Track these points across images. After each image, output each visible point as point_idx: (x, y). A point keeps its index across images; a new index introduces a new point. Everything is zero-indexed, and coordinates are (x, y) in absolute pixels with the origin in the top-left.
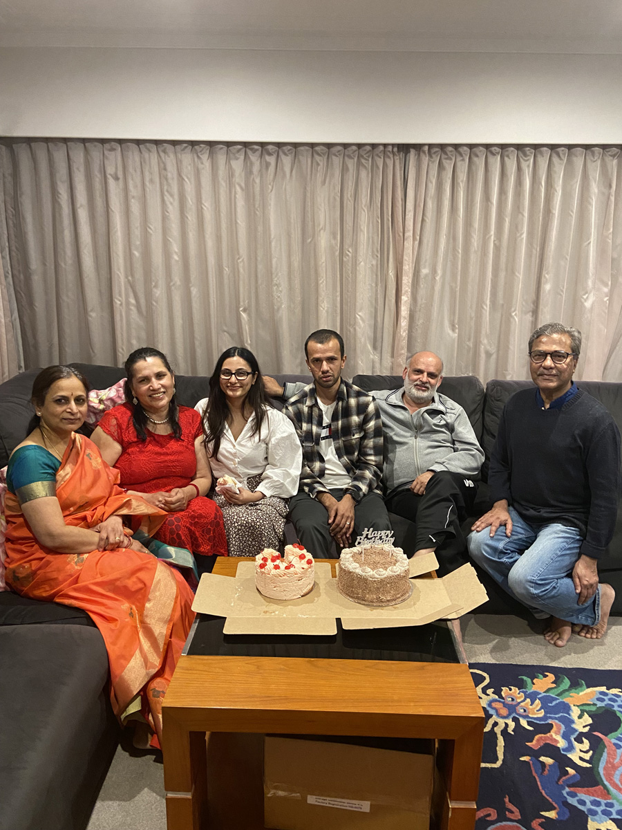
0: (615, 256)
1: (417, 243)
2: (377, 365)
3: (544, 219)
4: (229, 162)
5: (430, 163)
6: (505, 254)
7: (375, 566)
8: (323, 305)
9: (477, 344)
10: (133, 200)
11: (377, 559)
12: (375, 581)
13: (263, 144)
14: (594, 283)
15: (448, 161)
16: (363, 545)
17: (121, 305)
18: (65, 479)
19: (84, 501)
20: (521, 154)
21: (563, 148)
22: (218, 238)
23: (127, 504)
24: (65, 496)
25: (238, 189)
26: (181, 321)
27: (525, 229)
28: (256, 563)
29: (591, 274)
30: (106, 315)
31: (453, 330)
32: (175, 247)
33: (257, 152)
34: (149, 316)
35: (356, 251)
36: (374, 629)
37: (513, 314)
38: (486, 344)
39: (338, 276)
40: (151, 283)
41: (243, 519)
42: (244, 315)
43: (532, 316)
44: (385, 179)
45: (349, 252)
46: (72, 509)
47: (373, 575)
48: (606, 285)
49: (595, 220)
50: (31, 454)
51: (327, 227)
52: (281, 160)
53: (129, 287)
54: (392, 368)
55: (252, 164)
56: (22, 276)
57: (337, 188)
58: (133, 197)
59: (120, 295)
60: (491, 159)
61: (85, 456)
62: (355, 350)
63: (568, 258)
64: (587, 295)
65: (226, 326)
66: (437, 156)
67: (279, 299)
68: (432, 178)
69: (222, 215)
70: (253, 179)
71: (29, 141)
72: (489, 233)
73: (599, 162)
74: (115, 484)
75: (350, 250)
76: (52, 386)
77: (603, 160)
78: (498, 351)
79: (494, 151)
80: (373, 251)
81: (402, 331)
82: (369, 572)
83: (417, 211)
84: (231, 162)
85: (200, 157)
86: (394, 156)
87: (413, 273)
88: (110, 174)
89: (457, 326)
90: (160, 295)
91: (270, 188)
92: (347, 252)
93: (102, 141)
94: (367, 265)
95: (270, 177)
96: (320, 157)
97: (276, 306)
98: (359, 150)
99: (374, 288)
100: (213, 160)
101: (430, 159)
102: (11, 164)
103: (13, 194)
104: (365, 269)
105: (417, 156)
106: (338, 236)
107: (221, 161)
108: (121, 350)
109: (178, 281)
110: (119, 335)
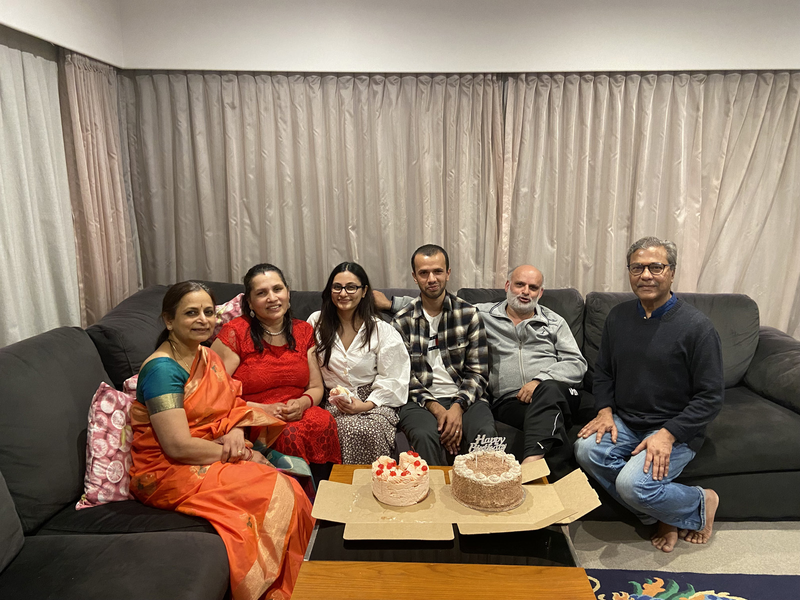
0: (705, 174)
1: (516, 164)
2: (480, 279)
3: (636, 140)
4: (339, 90)
5: (527, 90)
6: (600, 174)
7: (488, 472)
8: (427, 223)
9: (575, 257)
10: (248, 127)
11: (490, 465)
12: (489, 487)
13: (370, 75)
14: (686, 200)
15: (545, 88)
16: (475, 452)
17: (236, 225)
18: (193, 391)
19: (209, 413)
20: (612, 80)
21: (652, 75)
22: (329, 161)
23: (249, 416)
24: (191, 408)
25: (347, 115)
26: (293, 240)
27: (618, 151)
28: (373, 470)
29: (682, 191)
30: (222, 234)
31: (552, 245)
32: (288, 170)
33: (365, 82)
34: (262, 236)
35: (458, 172)
36: (491, 534)
37: (609, 229)
38: (585, 258)
39: (442, 195)
40: (265, 205)
41: (355, 428)
42: (353, 233)
43: (628, 231)
44: (485, 106)
45: (453, 173)
46: (197, 420)
47: (487, 481)
48: (698, 202)
49: (684, 141)
50: (163, 366)
51: (431, 149)
52: (388, 89)
53: (245, 209)
54: (494, 282)
55: (360, 92)
56: (143, 200)
57: (440, 114)
58: (249, 125)
59: (236, 216)
60: (584, 85)
61: (211, 369)
62: (459, 264)
63: (660, 177)
64: (679, 211)
65: (336, 243)
66: (534, 83)
67: (386, 218)
68: (529, 104)
69: (332, 139)
70: (362, 107)
71: (151, 73)
72: (584, 153)
73: (687, 87)
74: (237, 396)
75: (453, 171)
76: (182, 299)
77: (690, 84)
78: (596, 264)
79: (587, 78)
80: (474, 172)
81: (503, 246)
82: (484, 478)
83: (516, 135)
84: (341, 91)
85: (311, 87)
86: (493, 84)
87: (513, 191)
88: (227, 104)
89: (556, 241)
90: (273, 215)
91: (377, 114)
92: (451, 173)
93: (220, 72)
94: (469, 185)
95: (378, 104)
96: (425, 86)
97: (383, 224)
98: (460, 79)
99: (476, 206)
100: (323, 89)
101: (527, 86)
102: (135, 94)
103: (135, 122)
104: (467, 188)
105: (515, 84)
106: (442, 159)
107: (331, 90)
108: (236, 267)
109: (291, 202)
110: (234, 253)
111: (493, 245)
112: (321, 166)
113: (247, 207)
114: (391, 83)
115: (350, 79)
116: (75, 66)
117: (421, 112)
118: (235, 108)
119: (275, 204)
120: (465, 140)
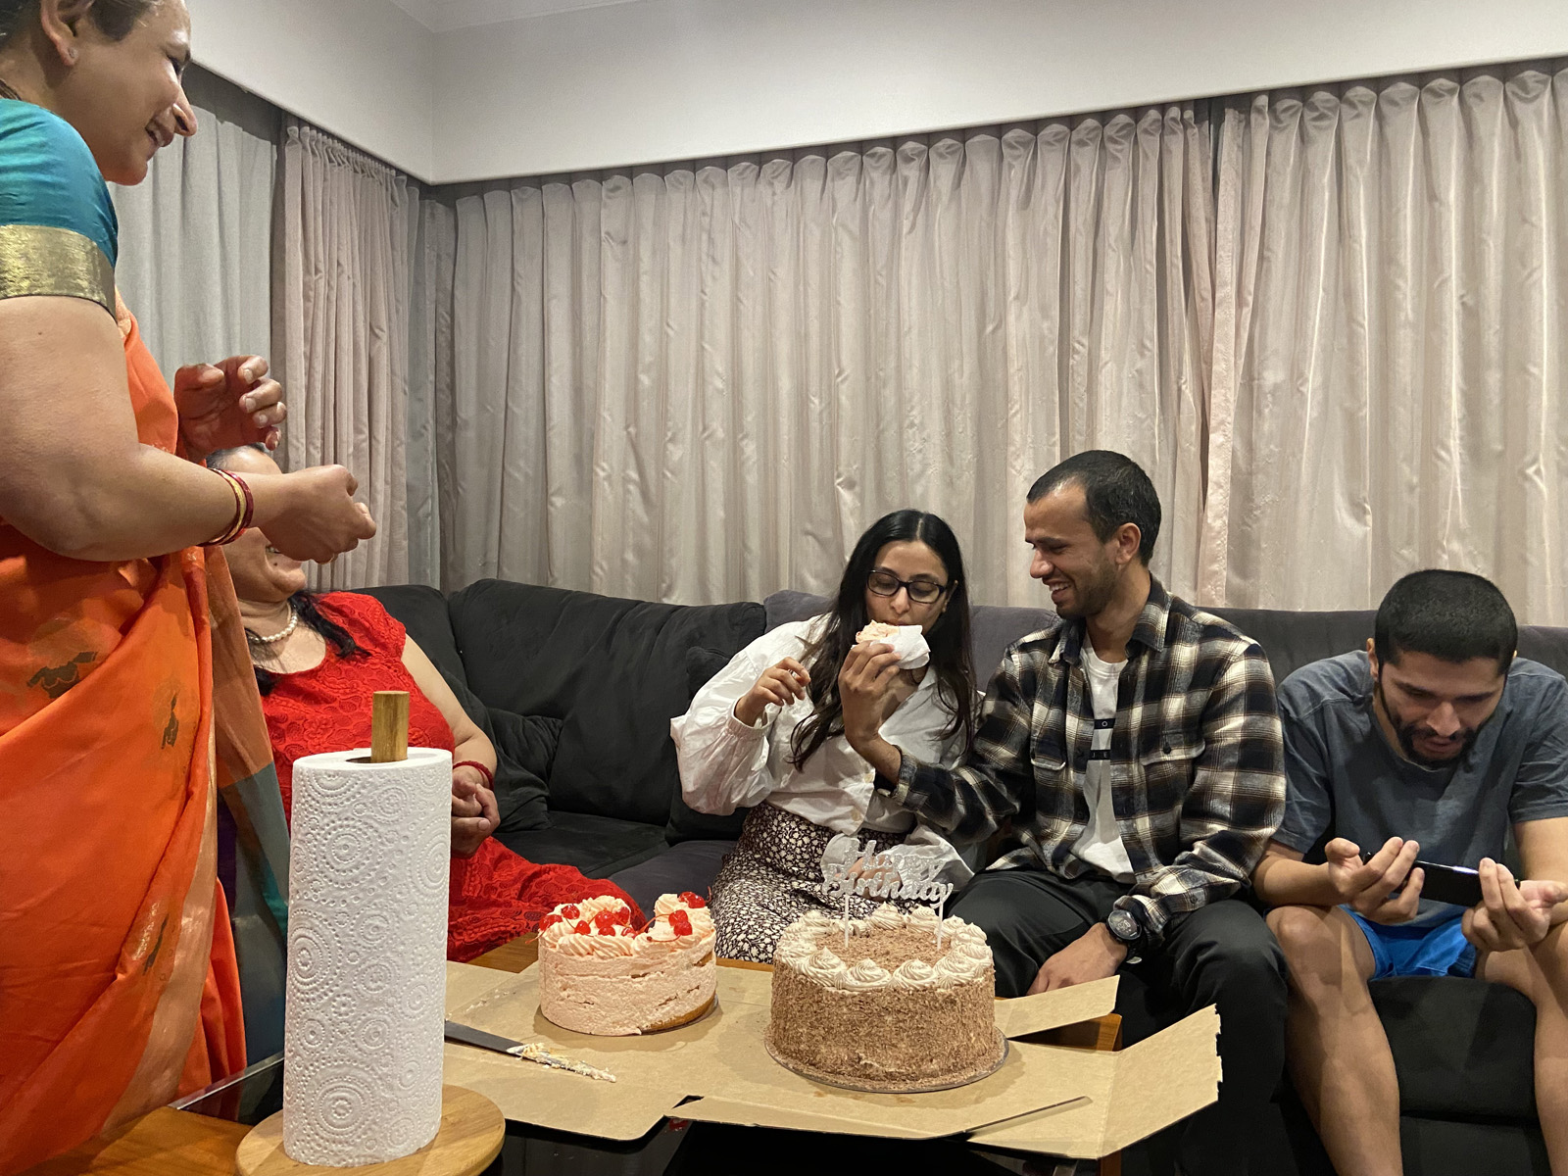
4: (828, 187)
5: (1276, 131)
6: (1496, 325)
8: (1018, 464)
10: (645, 279)
15: (1323, 126)
17: (608, 478)
25: (844, 235)
27: (1545, 257)
30: (583, 503)
31: (1359, 518)
33: (883, 161)
34: (659, 503)
35: (1096, 341)
37: (1530, 471)
39: (1056, 399)
40: (666, 435)
42: (846, 496)
44: (1165, 180)
45: (1083, 345)
51: (1032, 297)
52: (934, 170)
53: (629, 448)
55: (872, 186)
58: (645, 273)
59: (609, 462)
60: (1434, 111)
65: (811, 522)
66: (1296, 112)
67: (919, 457)
68: (1281, 165)
69: (810, 292)
70: (875, 212)
72: (1442, 271)
75: (1085, 341)
79: (1439, 87)
81: (1216, 516)
83: (1246, 241)
84: (832, 186)
85: (771, 184)
86: (1185, 128)
87: (1239, 380)
88: (608, 233)
89: (1368, 507)
90: (681, 458)
91: (906, 225)
92: (1077, 345)
93: (601, 175)
94: (1125, 371)
95: (908, 206)
96: (1016, 153)
97: (912, 470)
98: (1104, 126)
99: (1142, 421)
100: (796, 184)
101: (1275, 124)
102: (453, 235)
103: (449, 287)
104: (1119, 379)
105: (1244, 124)
106: (1056, 313)
107: (812, 186)
108: (598, 570)
109: (721, 430)
110: (598, 539)
111: (1192, 521)
112: (784, 347)
113: (634, 444)
114: (941, 156)
115: (853, 157)
116: (304, 148)
117: (1007, 210)
118: (625, 242)
119: (689, 436)
120: (1114, 264)
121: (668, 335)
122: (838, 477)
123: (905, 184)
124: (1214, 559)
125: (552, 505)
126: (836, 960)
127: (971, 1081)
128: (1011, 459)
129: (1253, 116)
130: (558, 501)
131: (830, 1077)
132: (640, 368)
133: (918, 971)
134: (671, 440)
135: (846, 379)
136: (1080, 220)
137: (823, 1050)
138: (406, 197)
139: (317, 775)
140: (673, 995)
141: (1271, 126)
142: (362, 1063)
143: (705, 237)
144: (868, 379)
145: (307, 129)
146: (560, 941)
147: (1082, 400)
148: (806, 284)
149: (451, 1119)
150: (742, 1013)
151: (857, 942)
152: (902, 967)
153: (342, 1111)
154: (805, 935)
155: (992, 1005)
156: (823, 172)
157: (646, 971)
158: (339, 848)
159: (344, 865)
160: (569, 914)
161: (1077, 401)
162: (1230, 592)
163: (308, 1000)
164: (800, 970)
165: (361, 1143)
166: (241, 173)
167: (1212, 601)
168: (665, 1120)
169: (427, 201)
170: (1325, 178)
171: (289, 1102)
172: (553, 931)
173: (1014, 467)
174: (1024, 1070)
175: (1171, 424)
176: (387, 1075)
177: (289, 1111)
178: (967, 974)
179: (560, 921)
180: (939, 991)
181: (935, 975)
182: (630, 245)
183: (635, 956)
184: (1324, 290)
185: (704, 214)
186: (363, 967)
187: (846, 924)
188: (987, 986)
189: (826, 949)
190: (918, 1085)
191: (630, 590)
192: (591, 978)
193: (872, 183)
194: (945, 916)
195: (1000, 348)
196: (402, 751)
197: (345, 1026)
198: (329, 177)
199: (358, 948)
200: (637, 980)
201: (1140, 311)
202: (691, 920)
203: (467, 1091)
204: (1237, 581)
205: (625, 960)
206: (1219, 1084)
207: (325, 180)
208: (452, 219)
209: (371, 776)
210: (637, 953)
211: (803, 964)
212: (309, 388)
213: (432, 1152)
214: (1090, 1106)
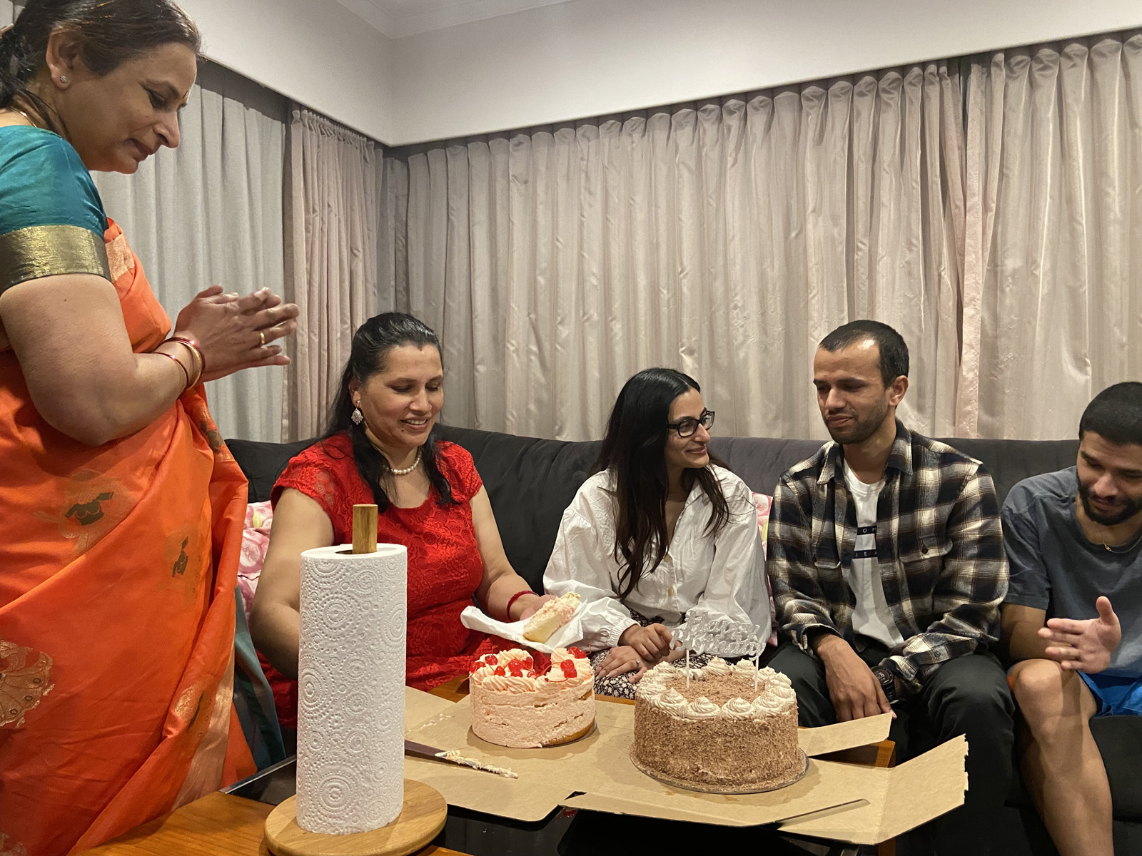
4: (672, 135)
5: (1011, 80)
15: (1048, 72)
17: (516, 351)
30: (499, 369)
31: (1083, 370)
39: (844, 286)
40: (557, 319)
42: (687, 360)
45: (865, 244)
51: (826, 209)
52: (750, 120)
53: (531, 329)
58: (541, 203)
59: (516, 339)
67: (742, 330)
69: (659, 211)
70: (706, 152)
71: (425, 147)
75: (866, 241)
80: (910, 245)
83: (989, 162)
85: (630, 135)
86: (941, 80)
87: (986, 267)
88: (514, 176)
89: (1088, 361)
90: (568, 336)
91: (730, 160)
92: (860, 245)
93: (508, 134)
94: (898, 262)
95: (731, 145)
96: (812, 104)
97: (736, 340)
98: (878, 81)
99: (911, 300)
100: (649, 136)
101: (1010, 74)
102: (406, 183)
103: (405, 219)
104: (893, 268)
105: (985, 76)
106: (844, 221)
107: (660, 135)
108: (510, 417)
109: (596, 314)
110: (509, 395)
111: (951, 373)
112: (641, 255)
113: (534, 327)
114: (756, 109)
115: (690, 112)
116: (304, 125)
117: (805, 148)
118: (526, 182)
119: (573, 319)
120: (887, 183)
121: (558, 248)
122: (682, 347)
123: (729, 129)
124: (968, 402)
125: (477, 371)
126: (680, 697)
127: (781, 787)
128: (810, 330)
129: (993, 69)
130: (481, 368)
131: (677, 781)
132: (538, 272)
133: (740, 706)
134: (560, 323)
135: (687, 274)
136: (861, 152)
137: (672, 762)
138: (374, 156)
139: (316, 562)
140: (564, 720)
141: (1006, 75)
142: (350, 762)
143: (583, 175)
144: (702, 275)
145: (306, 111)
146: (484, 681)
147: (864, 285)
148: (657, 207)
149: (410, 803)
150: (613, 734)
151: (696, 684)
152: (728, 703)
153: (335, 796)
154: (657, 679)
155: (796, 732)
156: (668, 126)
157: (545, 702)
158: (332, 613)
159: (335, 625)
160: (491, 661)
161: (861, 286)
162: (981, 426)
163: (312, 718)
164: (654, 703)
165: (349, 818)
166: (262, 144)
167: (967, 433)
168: (559, 808)
169: (389, 160)
170: (1050, 113)
171: (300, 789)
172: (479, 673)
173: (813, 336)
174: (821, 779)
175: (933, 300)
176: (365, 771)
177: (300, 795)
178: (777, 709)
179: (484, 666)
180: (755, 720)
181: (753, 709)
182: (530, 183)
183: (537, 691)
184: (1051, 198)
185: (582, 159)
186: (349, 695)
187: (688, 672)
188: (792, 718)
189: (672, 689)
190: (741, 789)
191: (533, 431)
192: (506, 706)
193: (705, 131)
194: (761, 666)
195: (802, 248)
196: (373, 546)
197: (337, 736)
198: (321, 146)
199: (345, 683)
200: (538, 708)
201: (908, 218)
202: (577, 667)
203: (421, 784)
204: (986, 418)
205: (529, 695)
206: (966, 792)
207: (319, 147)
208: (406, 169)
209: (352, 564)
210: (538, 689)
211: (656, 699)
212: (310, 293)
213: (398, 826)
214: (869, 806)
